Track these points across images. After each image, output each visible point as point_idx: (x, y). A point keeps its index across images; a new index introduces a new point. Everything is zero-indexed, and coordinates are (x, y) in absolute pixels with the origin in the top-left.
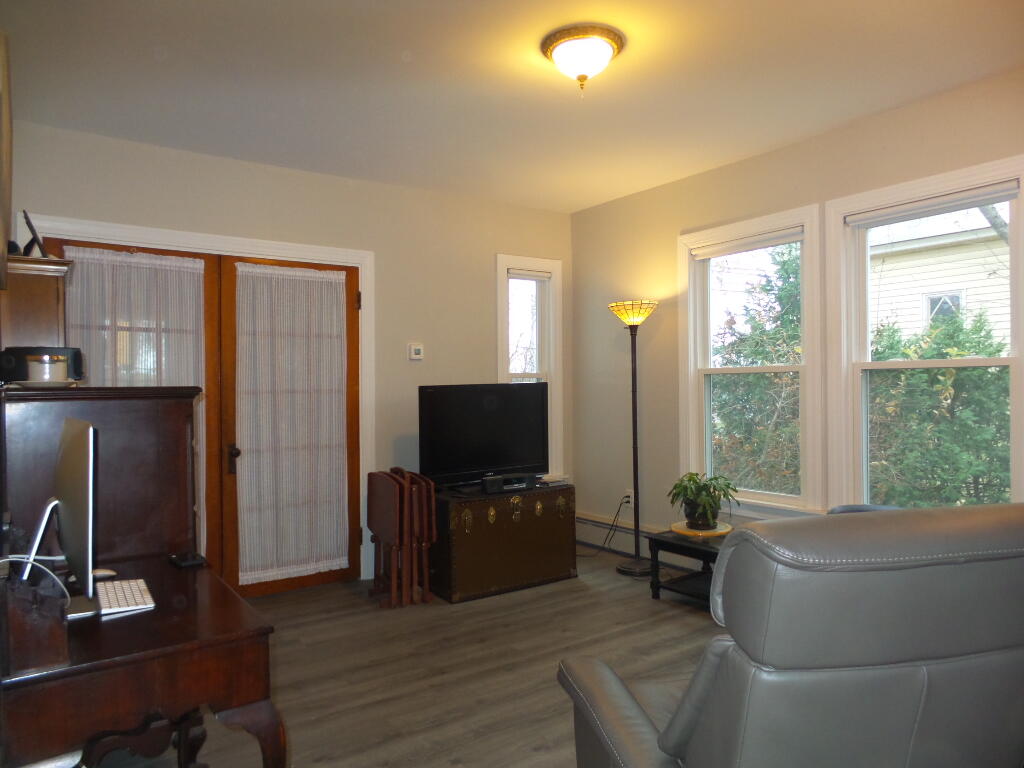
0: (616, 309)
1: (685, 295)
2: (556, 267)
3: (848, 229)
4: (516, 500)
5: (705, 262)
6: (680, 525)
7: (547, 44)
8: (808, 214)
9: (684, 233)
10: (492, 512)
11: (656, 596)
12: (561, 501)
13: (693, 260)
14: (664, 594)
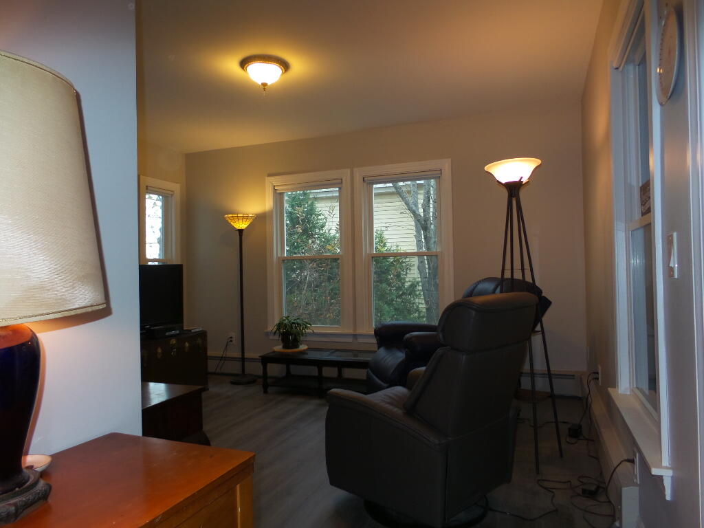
0: (232, 218)
1: (271, 212)
2: (176, 188)
3: (365, 184)
4: (173, 341)
5: (282, 194)
6: (279, 348)
7: (244, 63)
8: (345, 174)
9: (269, 175)
10: (160, 350)
11: (265, 392)
12: (199, 341)
13: (276, 192)
14: (270, 390)
